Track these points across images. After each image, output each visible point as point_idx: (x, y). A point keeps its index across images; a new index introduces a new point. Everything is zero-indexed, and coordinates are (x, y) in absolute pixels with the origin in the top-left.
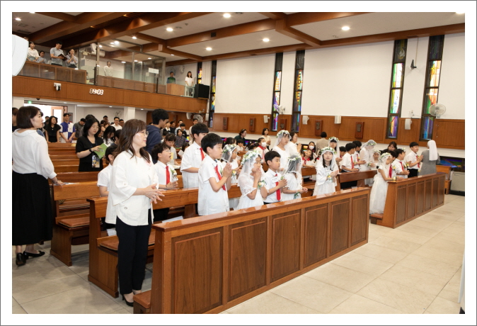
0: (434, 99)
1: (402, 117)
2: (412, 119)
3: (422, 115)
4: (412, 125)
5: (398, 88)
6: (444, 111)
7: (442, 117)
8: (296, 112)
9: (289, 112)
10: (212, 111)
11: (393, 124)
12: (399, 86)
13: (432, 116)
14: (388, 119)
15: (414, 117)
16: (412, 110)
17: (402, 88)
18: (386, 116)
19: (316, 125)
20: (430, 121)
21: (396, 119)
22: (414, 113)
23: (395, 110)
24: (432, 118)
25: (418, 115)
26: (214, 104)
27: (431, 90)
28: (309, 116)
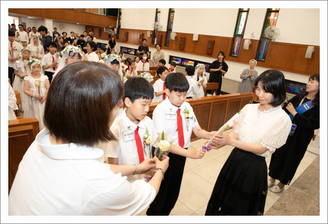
0: (273, 23)
1: (244, 38)
2: (251, 40)
3: (261, 38)
4: (250, 46)
5: (245, 11)
6: (278, 34)
7: (277, 41)
8: (169, 29)
9: (165, 29)
10: (119, 27)
11: (237, 43)
12: (246, 10)
13: (268, 39)
14: (233, 39)
15: (253, 39)
16: (253, 32)
17: (248, 11)
18: (232, 36)
19: (181, 41)
20: (267, 42)
21: (240, 40)
22: (254, 35)
23: (240, 32)
24: (268, 41)
25: (257, 37)
26: (121, 21)
27: (273, 14)
28: (177, 33)
